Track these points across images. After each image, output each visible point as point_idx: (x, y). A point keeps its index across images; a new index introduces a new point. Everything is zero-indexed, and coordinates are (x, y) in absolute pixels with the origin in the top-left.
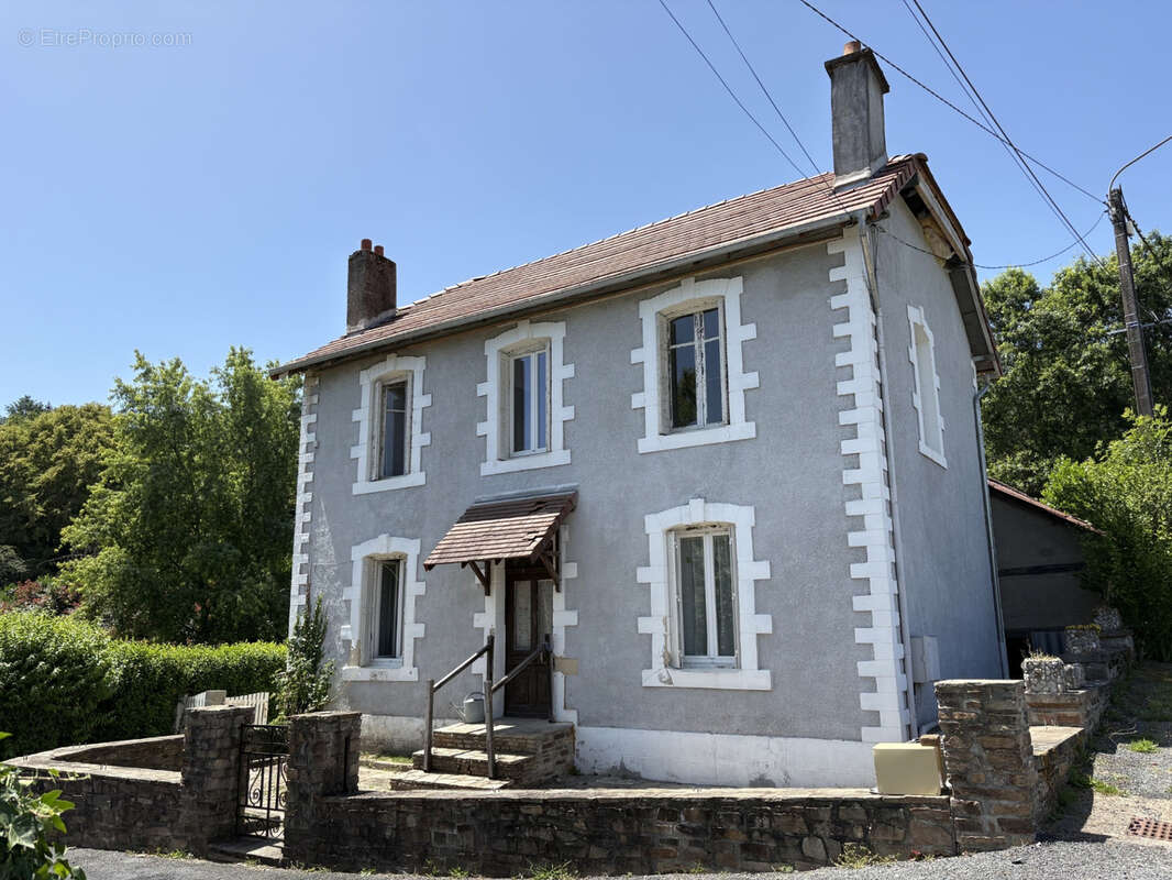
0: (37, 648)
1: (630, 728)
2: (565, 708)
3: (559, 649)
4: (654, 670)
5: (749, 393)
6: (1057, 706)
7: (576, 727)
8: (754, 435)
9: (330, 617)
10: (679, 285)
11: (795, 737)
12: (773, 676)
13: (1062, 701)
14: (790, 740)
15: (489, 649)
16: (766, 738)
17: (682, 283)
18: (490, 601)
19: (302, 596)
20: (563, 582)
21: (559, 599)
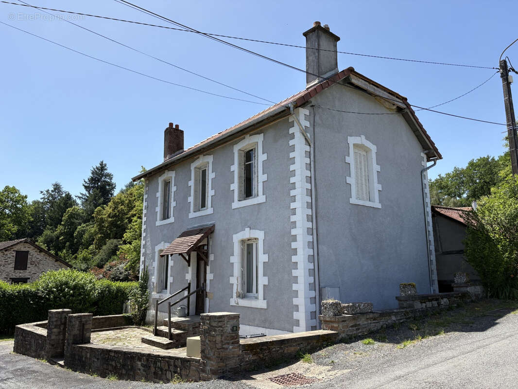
0: (66, 284)
3: (208, 289)
4: (234, 299)
5: (264, 183)
6: (331, 322)
8: (265, 201)
9: (150, 273)
10: (244, 138)
11: (273, 329)
12: (268, 303)
13: (332, 320)
14: (272, 330)
15: (189, 287)
16: (264, 329)
17: (246, 137)
18: (190, 269)
19: (143, 265)
20: (210, 262)
21: (208, 268)
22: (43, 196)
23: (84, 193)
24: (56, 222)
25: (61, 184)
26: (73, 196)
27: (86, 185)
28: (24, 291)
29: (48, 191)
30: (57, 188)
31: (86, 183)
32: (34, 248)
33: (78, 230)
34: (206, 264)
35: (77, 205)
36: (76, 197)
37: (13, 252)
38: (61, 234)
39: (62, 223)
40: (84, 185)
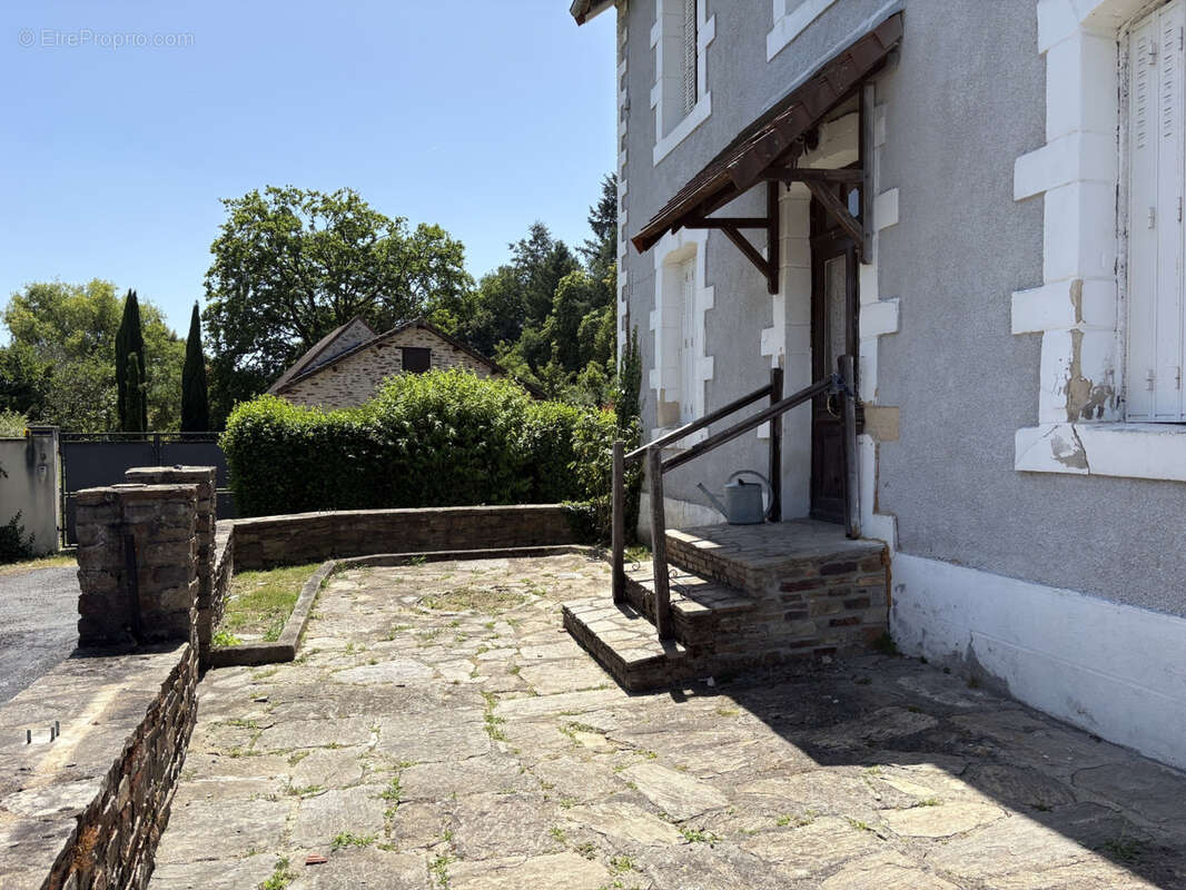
1: (989, 570)
2: (876, 510)
3: (868, 391)
4: (1044, 428)
7: (892, 553)
9: (643, 358)
15: (774, 389)
18: (779, 303)
19: (625, 332)
20: (876, 238)
21: (868, 277)
22: (515, 255)
23: (592, 241)
24: (543, 309)
25: (546, 226)
26: (571, 250)
27: (596, 220)
28: (331, 427)
29: (522, 243)
30: (539, 233)
31: (595, 214)
32: (440, 340)
33: (583, 323)
34: (857, 259)
35: (580, 267)
36: (577, 249)
37: (396, 351)
38: (553, 334)
39: (554, 311)
40: (591, 222)
